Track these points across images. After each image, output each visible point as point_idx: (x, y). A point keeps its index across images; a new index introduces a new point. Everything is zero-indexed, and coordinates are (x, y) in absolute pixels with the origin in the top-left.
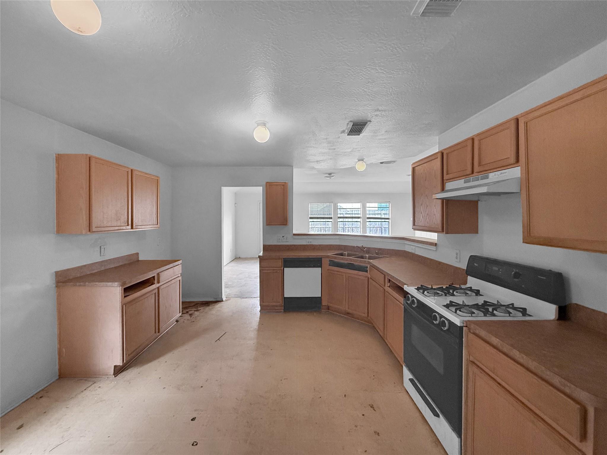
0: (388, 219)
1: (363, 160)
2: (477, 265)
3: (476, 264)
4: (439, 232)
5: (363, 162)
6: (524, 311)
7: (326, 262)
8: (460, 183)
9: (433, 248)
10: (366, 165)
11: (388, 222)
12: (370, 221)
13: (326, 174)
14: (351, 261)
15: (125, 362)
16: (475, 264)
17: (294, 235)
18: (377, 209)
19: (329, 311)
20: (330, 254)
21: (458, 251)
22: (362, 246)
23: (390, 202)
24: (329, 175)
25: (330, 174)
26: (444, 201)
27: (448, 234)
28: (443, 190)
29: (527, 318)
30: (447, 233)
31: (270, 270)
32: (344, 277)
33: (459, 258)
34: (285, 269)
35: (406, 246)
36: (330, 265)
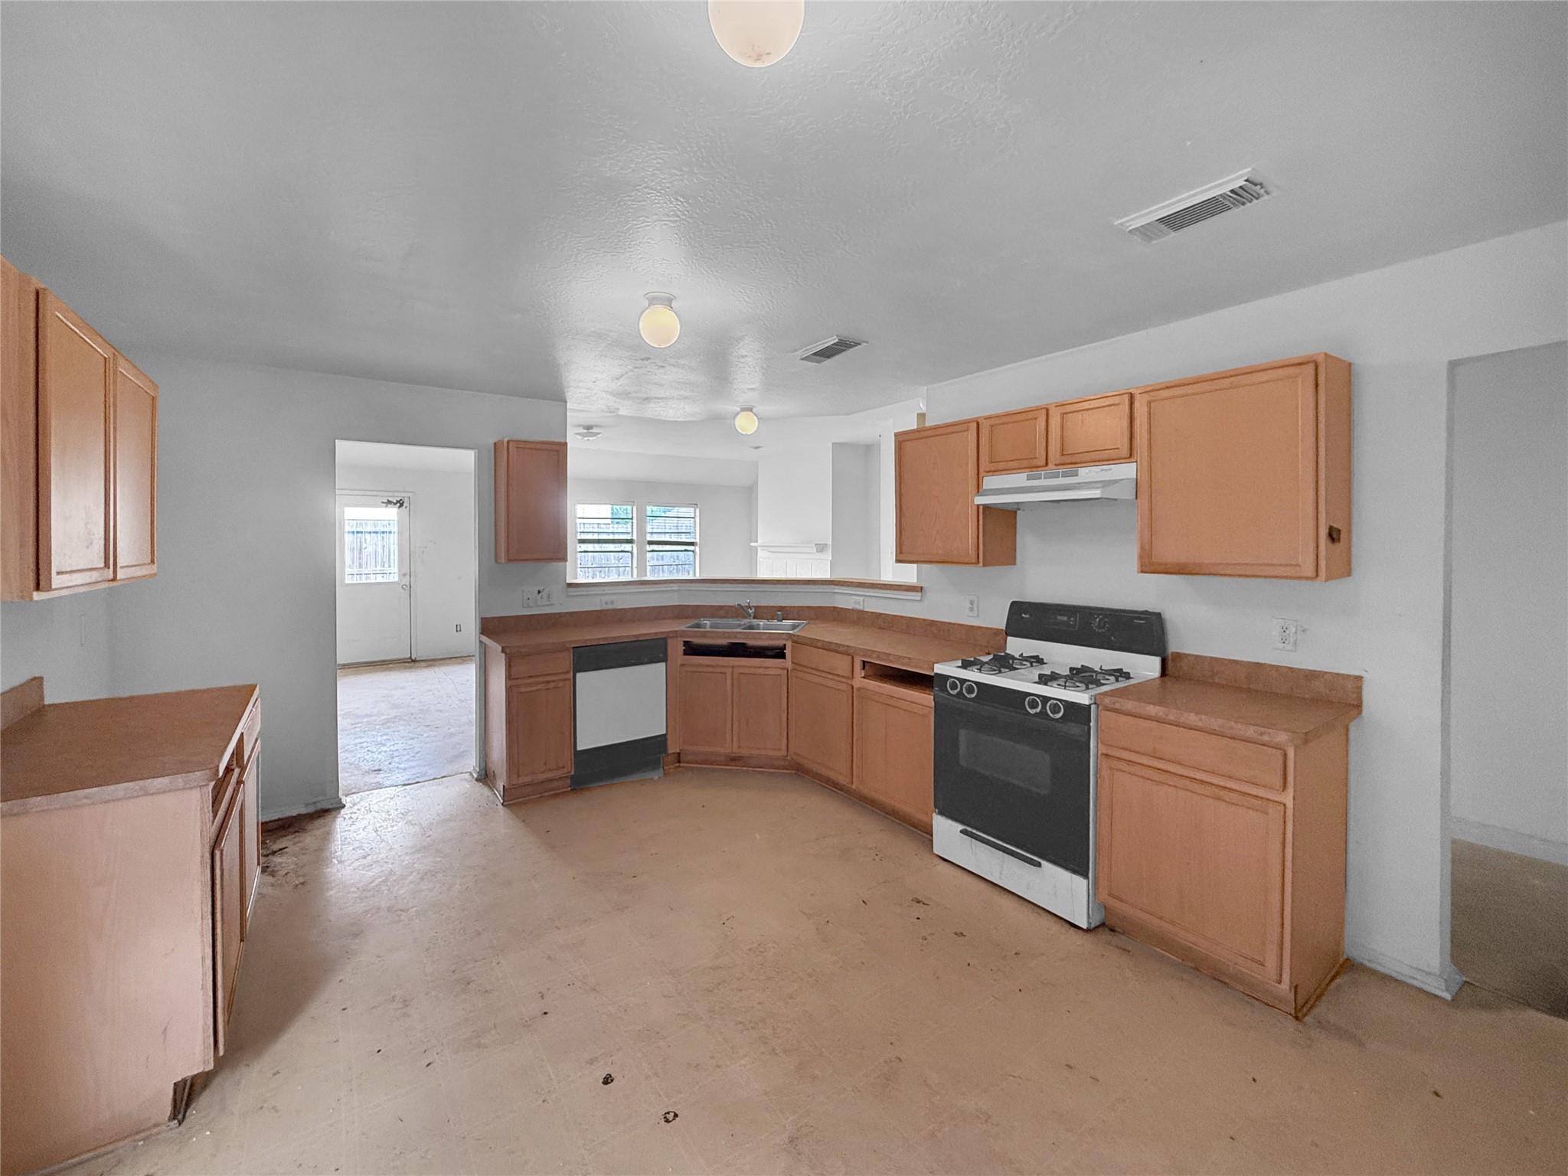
0: (692, 544)
1: (751, 410)
2: (1027, 616)
3: (1025, 614)
5: (750, 413)
6: (1120, 674)
7: (676, 648)
8: (1019, 479)
9: (917, 596)
11: (693, 551)
13: (580, 426)
16: (1023, 615)
17: (570, 585)
19: (681, 765)
20: (682, 626)
21: (972, 598)
23: (696, 504)
24: (585, 431)
25: (589, 428)
26: (981, 507)
27: (986, 566)
28: (979, 489)
30: (984, 565)
31: (538, 683)
32: (729, 676)
33: (975, 609)
34: (579, 675)
35: (837, 596)
36: (686, 653)
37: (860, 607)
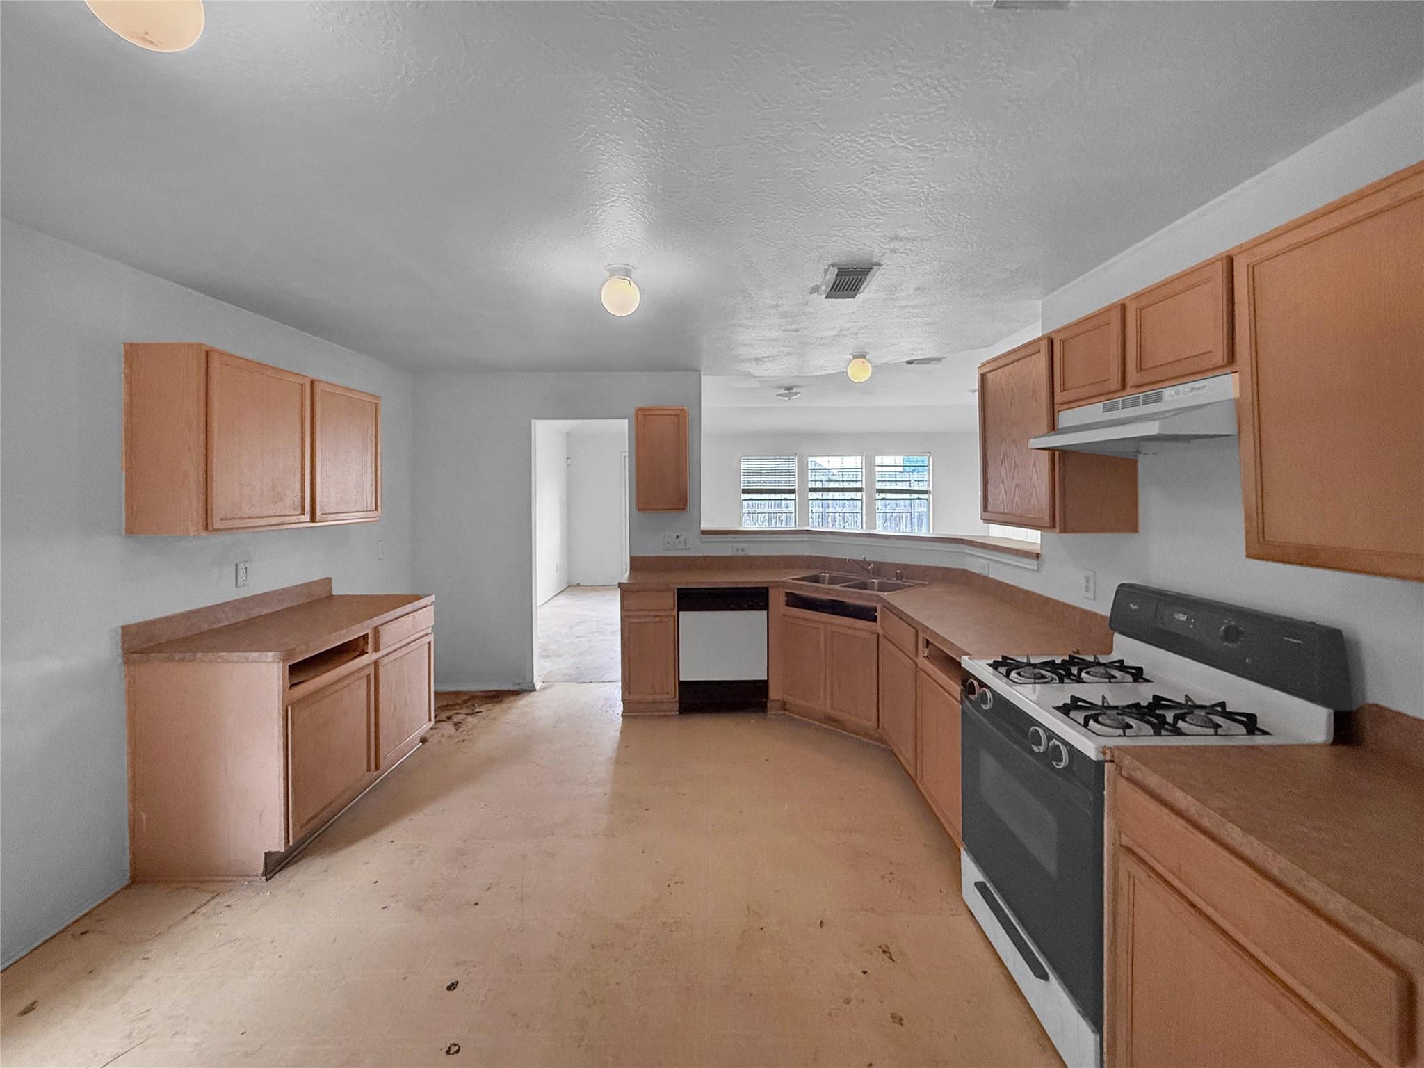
0: (926, 492)
1: (864, 356)
2: (1136, 608)
3: (1134, 605)
4: (1046, 527)
5: (864, 360)
6: (1251, 723)
8: (1094, 412)
9: (1031, 564)
10: (872, 367)
11: (927, 499)
12: (883, 499)
13: (781, 387)
14: (838, 595)
15: (291, 844)
16: (1131, 605)
18: (901, 469)
19: (787, 713)
20: (788, 578)
21: (1090, 574)
22: (865, 558)
23: (930, 453)
24: (787, 392)
25: (789, 388)
26: (1057, 453)
27: (1064, 532)
28: (1053, 428)
29: (1259, 740)
30: (1064, 530)
31: (645, 616)
32: (822, 633)
33: (1092, 588)
34: (680, 613)
35: (968, 558)
36: (788, 604)
37: (985, 573)
